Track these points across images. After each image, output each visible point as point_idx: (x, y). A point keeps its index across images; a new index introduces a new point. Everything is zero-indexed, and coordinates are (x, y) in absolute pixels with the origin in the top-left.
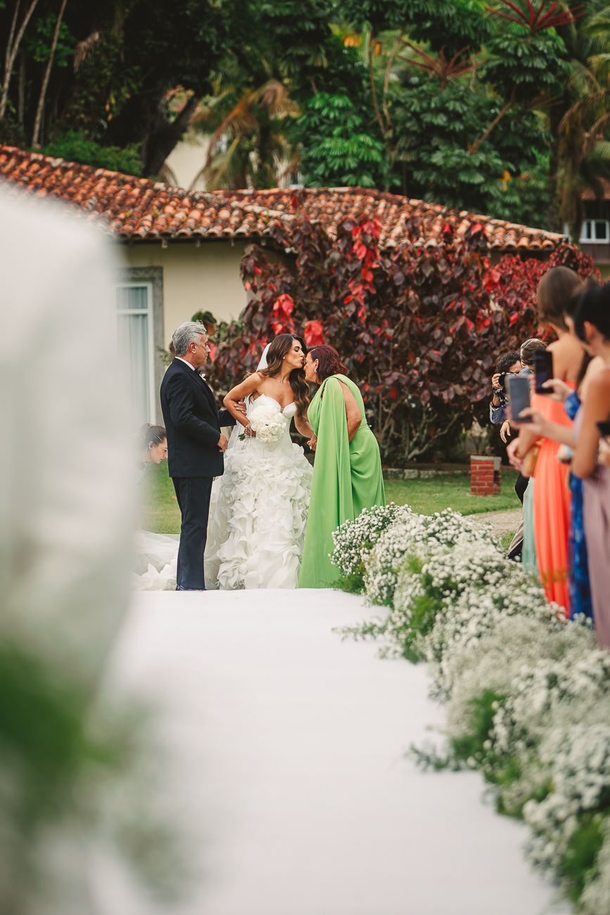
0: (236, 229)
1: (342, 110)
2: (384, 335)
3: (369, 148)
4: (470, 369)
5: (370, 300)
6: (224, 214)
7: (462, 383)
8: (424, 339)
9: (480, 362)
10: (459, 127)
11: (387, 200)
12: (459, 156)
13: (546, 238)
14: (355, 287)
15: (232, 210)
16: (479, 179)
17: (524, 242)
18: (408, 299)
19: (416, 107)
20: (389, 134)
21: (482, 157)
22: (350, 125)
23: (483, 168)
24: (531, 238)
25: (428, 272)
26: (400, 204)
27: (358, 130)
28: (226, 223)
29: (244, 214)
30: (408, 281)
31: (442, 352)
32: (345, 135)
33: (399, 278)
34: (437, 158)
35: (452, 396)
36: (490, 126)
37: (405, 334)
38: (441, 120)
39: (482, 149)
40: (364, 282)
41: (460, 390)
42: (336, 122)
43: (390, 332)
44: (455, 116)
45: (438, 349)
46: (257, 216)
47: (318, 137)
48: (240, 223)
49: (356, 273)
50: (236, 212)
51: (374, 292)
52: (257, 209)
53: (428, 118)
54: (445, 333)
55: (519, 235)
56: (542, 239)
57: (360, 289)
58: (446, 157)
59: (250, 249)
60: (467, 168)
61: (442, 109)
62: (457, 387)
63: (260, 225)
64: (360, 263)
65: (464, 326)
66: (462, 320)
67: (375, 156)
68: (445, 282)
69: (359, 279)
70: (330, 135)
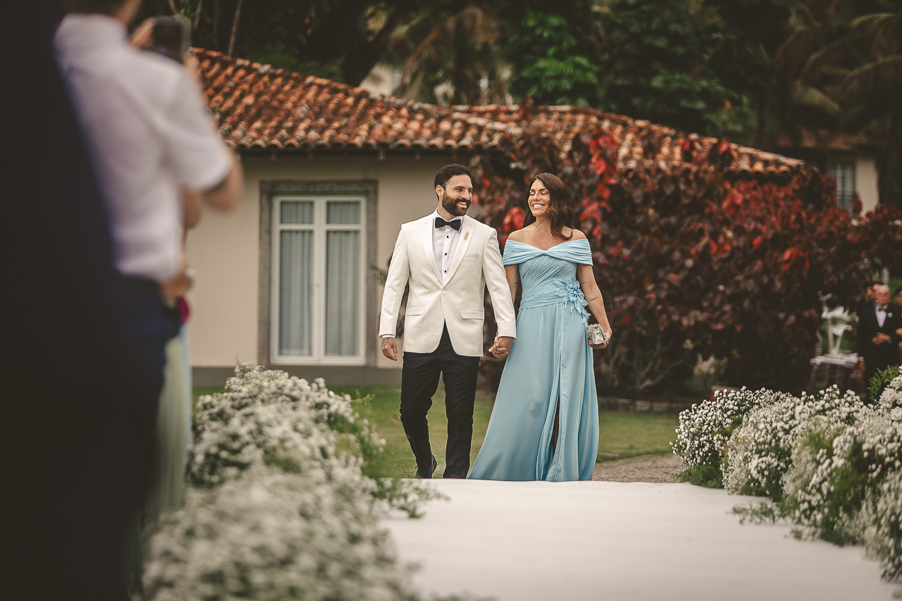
0: (458, 140)
1: (557, 29)
2: (620, 256)
3: (585, 70)
4: (711, 295)
5: (606, 216)
6: (445, 125)
7: (702, 310)
8: (663, 261)
9: (721, 288)
10: (680, 50)
11: (612, 121)
12: (681, 81)
13: (783, 164)
14: (590, 204)
15: (454, 122)
16: (701, 105)
17: (759, 167)
18: (647, 217)
19: (635, 28)
20: (606, 57)
21: (704, 83)
22: (565, 45)
23: (705, 94)
24: (766, 163)
25: (669, 190)
26: (625, 125)
27: (574, 51)
28: (447, 135)
29: (466, 126)
30: (647, 198)
31: (682, 275)
32: (560, 56)
33: (638, 194)
34: (657, 82)
35: (692, 322)
36: (711, 51)
37: (642, 256)
38: (661, 43)
39: (704, 75)
40: (600, 199)
41: (701, 317)
42: (550, 42)
43: (626, 252)
44: (675, 39)
45: (677, 272)
46: (481, 129)
47: (530, 57)
48: (462, 136)
49: (591, 189)
50: (458, 125)
51: (609, 210)
52: (481, 121)
53: (648, 40)
54: (686, 255)
55: (753, 159)
56: (778, 164)
57: (594, 206)
58: (667, 82)
59: (476, 160)
60: (688, 94)
61: (663, 32)
62: (698, 313)
63: (484, 138)
64: (596, 178)
65: (707, 246)
66: (705, 241)
67: (592, 78)
68: (686, 201)
69: (595, 195)
70: (545, 56)
